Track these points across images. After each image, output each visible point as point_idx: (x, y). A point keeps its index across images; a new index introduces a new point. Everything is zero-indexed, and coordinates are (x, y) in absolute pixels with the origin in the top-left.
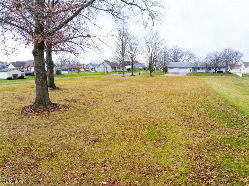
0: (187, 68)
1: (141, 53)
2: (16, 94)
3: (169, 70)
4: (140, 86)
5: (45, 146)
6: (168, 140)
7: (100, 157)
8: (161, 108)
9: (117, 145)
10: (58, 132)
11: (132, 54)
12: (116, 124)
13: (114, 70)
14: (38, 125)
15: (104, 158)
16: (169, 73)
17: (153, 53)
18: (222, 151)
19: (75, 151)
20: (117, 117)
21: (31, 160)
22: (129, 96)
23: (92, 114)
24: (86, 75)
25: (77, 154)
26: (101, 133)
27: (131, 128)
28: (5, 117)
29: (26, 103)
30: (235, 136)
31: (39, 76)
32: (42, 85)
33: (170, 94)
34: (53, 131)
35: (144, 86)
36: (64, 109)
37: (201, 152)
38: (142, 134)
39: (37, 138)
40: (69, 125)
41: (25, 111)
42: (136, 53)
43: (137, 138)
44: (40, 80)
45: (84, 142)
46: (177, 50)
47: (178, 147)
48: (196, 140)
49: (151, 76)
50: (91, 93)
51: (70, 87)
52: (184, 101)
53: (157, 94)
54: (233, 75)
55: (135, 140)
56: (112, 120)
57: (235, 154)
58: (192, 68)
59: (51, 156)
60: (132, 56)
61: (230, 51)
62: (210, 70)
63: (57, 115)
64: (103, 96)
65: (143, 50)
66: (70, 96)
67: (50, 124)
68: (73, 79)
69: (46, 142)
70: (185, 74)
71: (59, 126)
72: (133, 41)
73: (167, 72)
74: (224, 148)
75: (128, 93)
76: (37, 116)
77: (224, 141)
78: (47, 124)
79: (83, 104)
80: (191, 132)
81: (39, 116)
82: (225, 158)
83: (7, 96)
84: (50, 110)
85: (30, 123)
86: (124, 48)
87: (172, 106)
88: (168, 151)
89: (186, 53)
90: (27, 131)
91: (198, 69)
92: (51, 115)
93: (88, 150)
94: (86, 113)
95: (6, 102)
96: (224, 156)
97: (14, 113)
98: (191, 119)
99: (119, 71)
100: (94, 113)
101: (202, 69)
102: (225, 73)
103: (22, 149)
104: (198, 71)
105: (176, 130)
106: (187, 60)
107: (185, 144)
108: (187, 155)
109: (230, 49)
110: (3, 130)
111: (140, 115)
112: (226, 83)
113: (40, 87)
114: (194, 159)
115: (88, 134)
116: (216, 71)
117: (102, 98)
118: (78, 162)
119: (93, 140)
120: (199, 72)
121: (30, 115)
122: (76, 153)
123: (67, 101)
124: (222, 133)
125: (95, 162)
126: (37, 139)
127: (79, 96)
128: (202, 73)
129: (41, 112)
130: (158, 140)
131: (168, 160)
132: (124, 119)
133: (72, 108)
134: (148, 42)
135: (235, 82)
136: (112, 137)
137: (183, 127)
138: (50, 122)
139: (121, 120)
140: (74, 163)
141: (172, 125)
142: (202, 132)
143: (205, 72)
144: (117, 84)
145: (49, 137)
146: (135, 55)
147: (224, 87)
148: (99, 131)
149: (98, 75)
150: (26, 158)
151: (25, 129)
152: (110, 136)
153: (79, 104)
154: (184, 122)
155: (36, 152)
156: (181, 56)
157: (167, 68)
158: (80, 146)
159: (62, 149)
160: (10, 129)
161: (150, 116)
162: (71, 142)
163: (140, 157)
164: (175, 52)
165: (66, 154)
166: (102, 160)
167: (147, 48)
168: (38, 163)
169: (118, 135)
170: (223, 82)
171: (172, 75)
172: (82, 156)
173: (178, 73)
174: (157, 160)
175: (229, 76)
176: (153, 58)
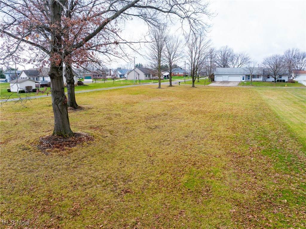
0: (239, 76)
1: (181, 58)
2: (30, 117)
3: (217, 78)
4: (180, 103)
5: (67, 199)
6: (211, 192)
7: (131, 216)
8: (205, 140)
9: (150, 199)
10: (82, 178)
11: (170, 59)
12: (150, 165)
13: (148, 78)
14: (58, 167)
15: (136, 218)
16: (216, 82)
17: (196, 58)
18: (276, 211)
19: (101, 206)
20: (151, 153)
21: (52, 220)
22: (166, 120)
23: (121, 149)
24: (113, 85)
25: (103, 212)
26: (132, 179)
27: (167, 172)
28: (20, 154)
29: (43, 131)
30: (293, 187)
31: (58, 102)
32: (61, 113)
33: (217, 117)
34: (76, 175)
35: (184, 102)
36: (88, 142)
37: (250, 211)
38: (180, 183)
39: (58, 186)
40: (94, 167)
41: (43, 146)
42: (175, 57)
43: (174, 188)
44: (59, 107)
45: (112, 193)
46: (227, 52)
47: (223, 204)
48: (245, 192)
49: (193, 86)
50: (120, 115)
51: (95, 105)
52: (234, 129)
53: (200, 116)
54: (298, 85)
55: (173, 191)
56: (145, 159)
57: (292, 216)
58: (245, 76)
59: (75, 214)
60: (170, 61)
61: (294, 52)
62: (269, 78)
63: (79, 151)
64: (134, 120)
65: (183, 54)
66: (95, 121)
67: (72, 165)
68: (98, 91)
69: (68, 193)
70: (237, 84)
71: (83, 167)
72: (172, 43)
73: (214, 80)
74: (279, 206)
75: (165, 115)
76: (56, 153)
77: (280, 196)
78: (68, 164)
79: (111, 132)
80: (240, 180)
81: (59, 153)
82: (279, 222)
83: (20, 120)
84: (72, 144)
85: (48, 163)
86: (161, 53)
87: (219, 138)
88: (211, 209)
89: (238, 55)
90: (46, 176)
91: (254, 76)
92: (72, 151)
93: (116, 205)
94: (114, 148)
95: (20, 129)
96: (278, 218)
97: (30, 149)
98: (241, 159)
99: (154, 79)
100: (124, 146)
101: (258, 76)
102: (287, 82)
103: (41, 203)
104: (253, 79)
105: (222, 176)
106: (239, 65)
107: (232, 198)
108: (234, 216)
109: (295, 50)
110: (18, 174)
111: (178, 152)
112: (287, 98)
113: (59, 116)
114: (241, 222)
115: (117, 181)
116: (275, 79)
117: (134, 123)
118: (105, 223)
119: (123, 190)
120: (254, 81)
121: (48, 151)
122: (103, 209)
123: (91, 128)
124: (277, 183)
125: (125, 223)
126: (58, 189)
127: (106, 120)
128: (258, 82)
129: (61, 147)
130: (200, 192)
131: (210, 223)
132: (160, 156)
133: (98, 140)
134: (190, 44)
135: (300, 97)
136: (145, 185)
137: (231, 172)
138: (72, 161)
139: (156, 159)
140: (101, 224)
141: (217, 169)
142: (253, 180)
143: (262, 80)
144: (152, 100)
145: (71, 184)
146: (174, 61)
147: (285, 105)
148: (129, 176)
149: (129, 85)
150: (46, 216)
151: (43, 172)
152: (143, 183)
153: (105, 133)
154: (233, 164)
155: (57, 207)
156: (232, 60)
157: (214, 75)
158: (108, 200)
159: (87, 203)
160: (26, 172)
161: (190, 154)
162: (97, 193)
163: (177, 218)
164: (224, 54)
165: (91, 211)
166: (133, 220)
167: (189, 52)
168: (60, 224)
169: (152, 182)
170: (284, 97)
171: (221, 85)
172: (110, 214)
173: (228, 82)
174: (198, 223)
175: (292, 86)
176: (196, 64)
